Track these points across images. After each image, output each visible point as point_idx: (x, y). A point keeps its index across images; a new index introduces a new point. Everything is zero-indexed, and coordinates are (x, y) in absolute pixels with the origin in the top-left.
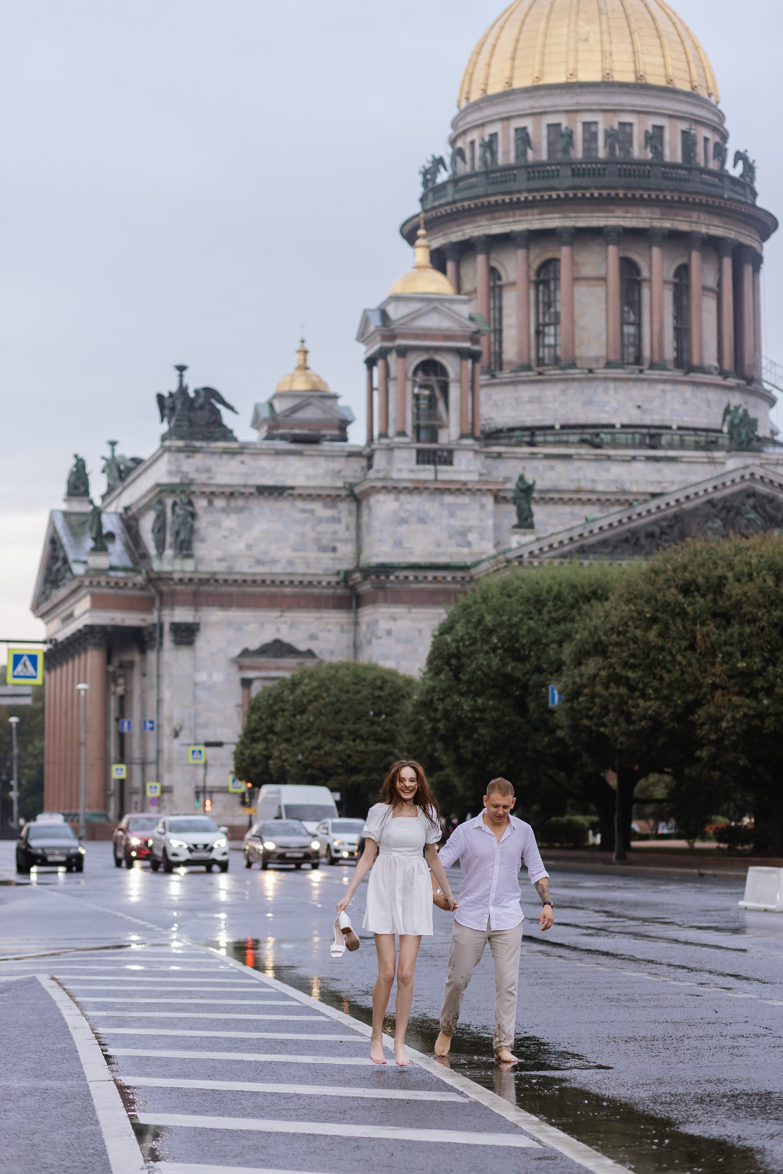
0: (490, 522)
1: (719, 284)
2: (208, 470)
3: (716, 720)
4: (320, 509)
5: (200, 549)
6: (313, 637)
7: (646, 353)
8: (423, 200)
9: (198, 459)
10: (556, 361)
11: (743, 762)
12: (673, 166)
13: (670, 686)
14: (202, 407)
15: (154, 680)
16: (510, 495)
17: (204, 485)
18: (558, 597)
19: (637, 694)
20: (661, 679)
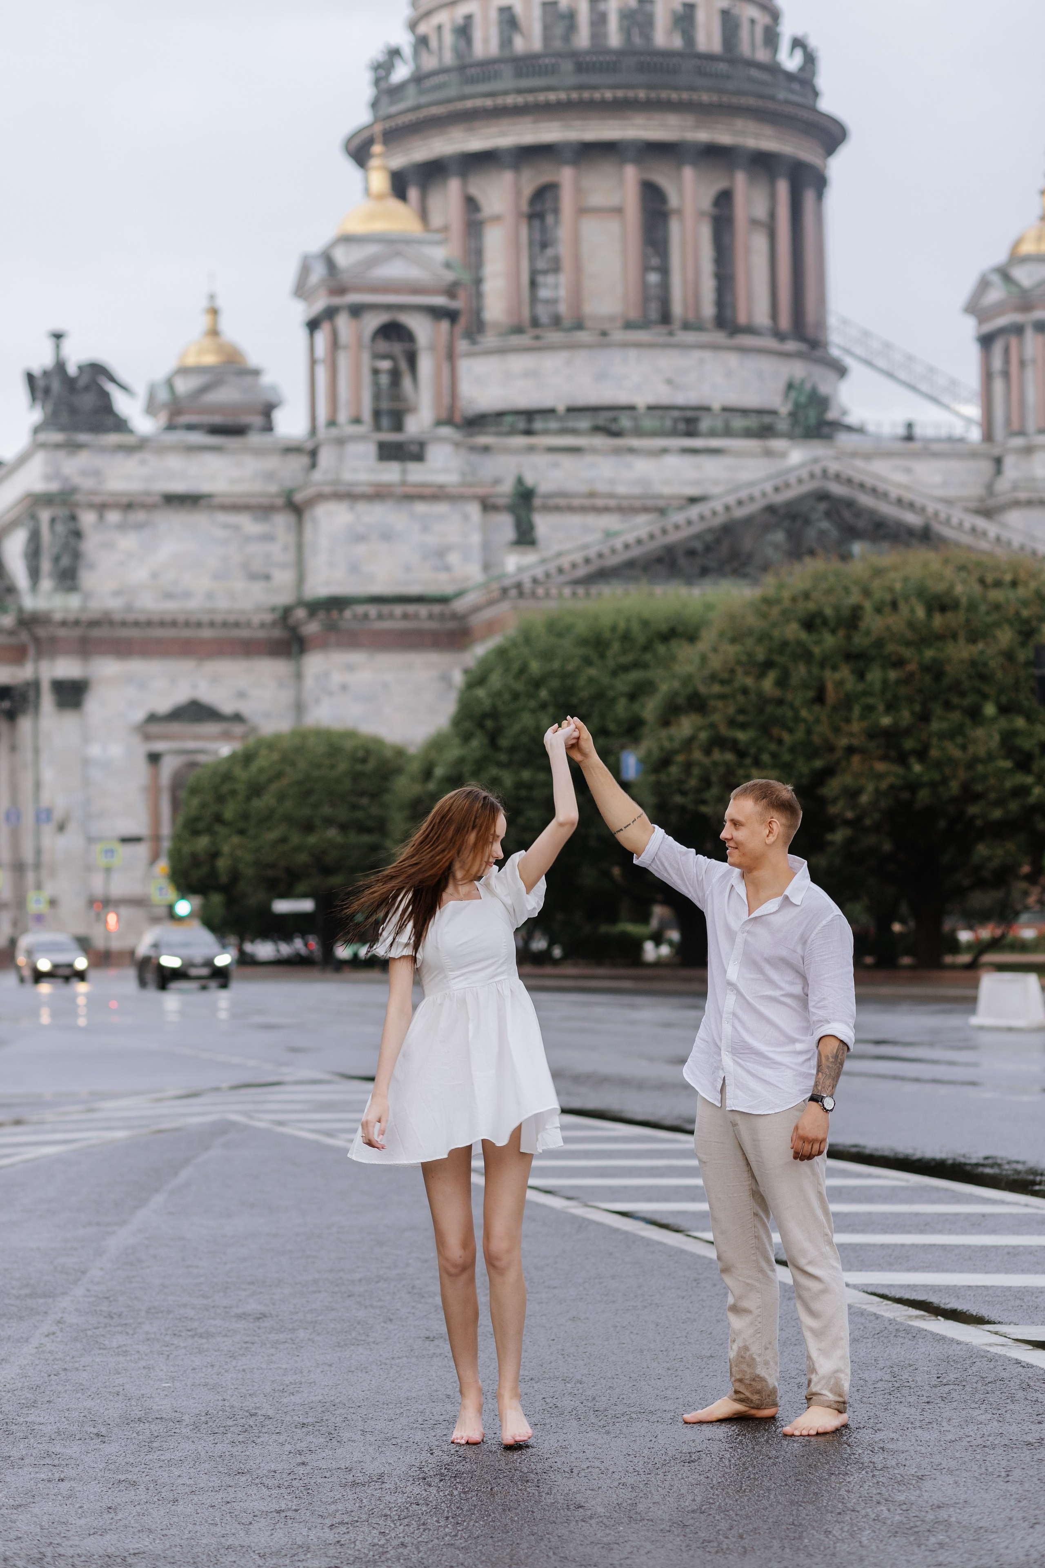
0: (476, 539)
1: (772, 215)
2: (96, 473)
3: (853, 794)
4: (248, 524)
5: (88, 579)
6: (242, 695)
7: (677, 309)
8: (375, 105)
9: (83, 459)
10: (557, 322)
11: (887, 847)
12: (710, 57)
13: (792, 750)
14: (87, 388)
15: (29, 756)
16: (502, 501)
17: (93, 493)
18: (626, 637)
19: (748, 761)
20: (780, 742)
